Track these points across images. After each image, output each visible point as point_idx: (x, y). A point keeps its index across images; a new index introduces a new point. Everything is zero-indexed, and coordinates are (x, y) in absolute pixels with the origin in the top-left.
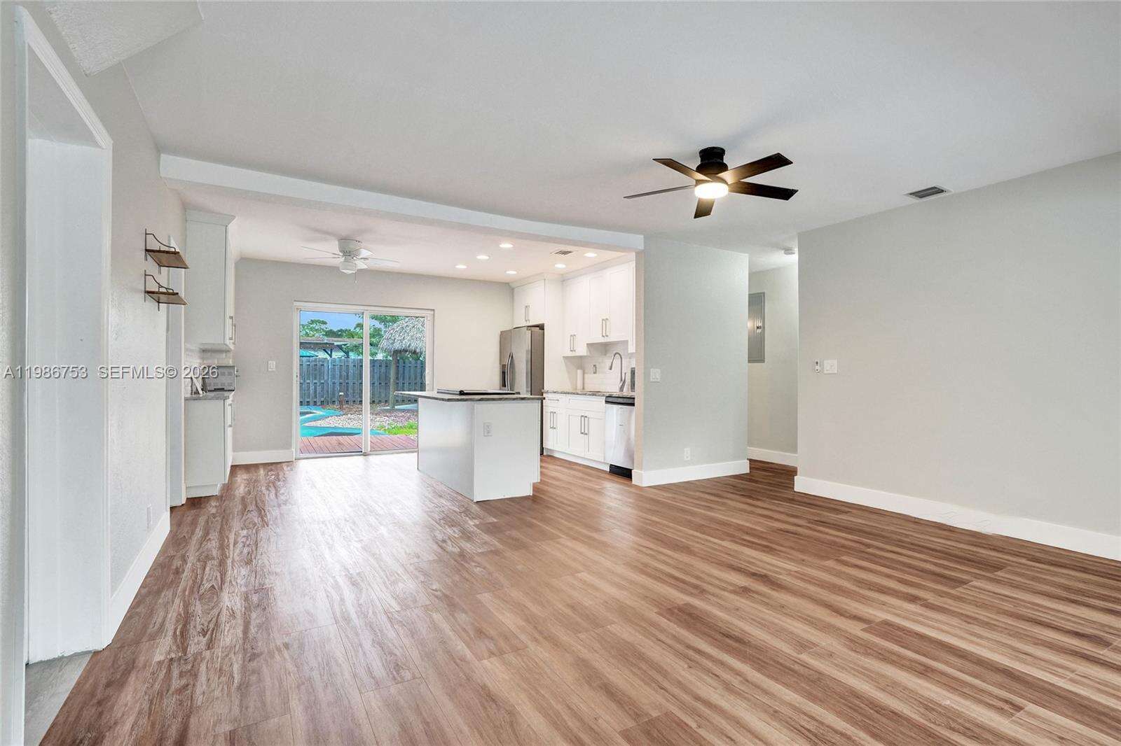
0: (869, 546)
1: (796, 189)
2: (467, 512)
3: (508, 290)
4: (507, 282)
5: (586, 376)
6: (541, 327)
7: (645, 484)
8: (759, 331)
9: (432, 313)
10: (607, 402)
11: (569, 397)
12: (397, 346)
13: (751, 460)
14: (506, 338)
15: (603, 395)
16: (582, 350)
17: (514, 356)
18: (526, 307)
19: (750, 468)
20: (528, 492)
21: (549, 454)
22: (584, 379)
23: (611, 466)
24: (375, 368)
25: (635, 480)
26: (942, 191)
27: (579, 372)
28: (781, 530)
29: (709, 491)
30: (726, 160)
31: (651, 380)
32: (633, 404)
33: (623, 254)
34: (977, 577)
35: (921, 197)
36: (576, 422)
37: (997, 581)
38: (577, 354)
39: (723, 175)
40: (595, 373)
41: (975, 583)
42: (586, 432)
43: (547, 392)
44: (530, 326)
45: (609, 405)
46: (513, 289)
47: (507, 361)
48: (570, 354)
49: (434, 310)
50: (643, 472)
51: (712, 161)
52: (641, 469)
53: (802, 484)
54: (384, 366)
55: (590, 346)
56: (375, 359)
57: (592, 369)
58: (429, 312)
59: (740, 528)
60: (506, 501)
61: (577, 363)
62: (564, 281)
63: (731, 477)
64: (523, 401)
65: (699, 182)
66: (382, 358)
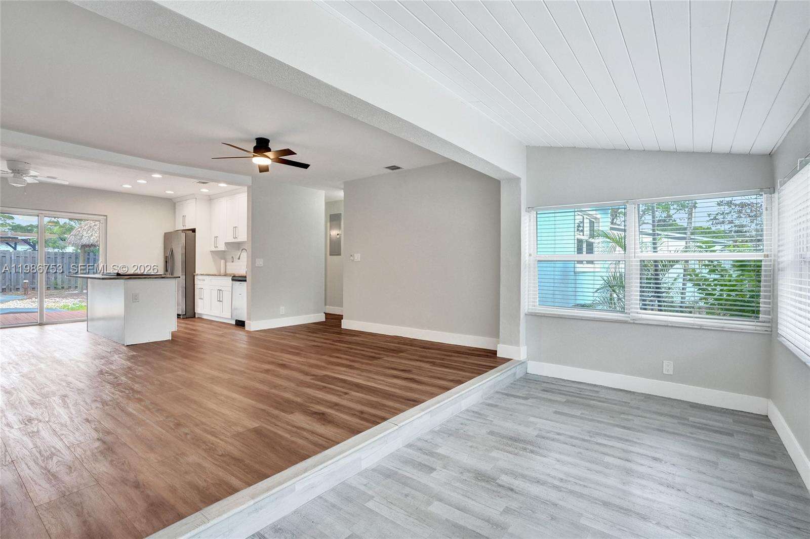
0: (351, 349)
1: (309, 164)
2: (116, 351)
3: (172, 204)
4: (170, 198)
5: (227, 264)
6: (194, 231)
7: (252, 330)
8: (338, 236)
9: (105, 218)
10: (233, 280)
11: (211, 277)
12: (85, 241)
13: (325, 313)
14: (168, 238)
15: (231, 276)
16: (222, 247)
17: (174, 251)
18: (184, 216)
19: (326, 318)
20: (168, 337)
21: (199, 317)
22: (226, 266)
23: (236, 320)
24: (65, 259)
25: (247, 328)
26: (400, 168)
27: (223, 261)
28: (314, 346)
29: (291, 331)
30: (270, 146)
31: (257, 265)
32: (245, 281)
33: (240, 187)
34: (388, 356)
35: (393, 169)
36: (215, 293)
37: (400, 358)
38: (218, 250)
39: (267, 154)
40: (233, 262)
41: (386, 358)
42: (221, 300)
43: (197, 275)
44: (185, 230)
45: (234, 282)
46: (175, 203)
47: (168, 254)
48: (214, 249)
49: (106, 216)
50: (251, 322)
51: (262, 146)
52: (250, 321)
53: (346, 324)
54: (73, 258)
55: (227, 244)
56: (64, 252)
57: (231, 260)
58: (102, 217)
59: (291, 347)
60: (151, 344)
61: (220, 255)
62: (210, 200)
63: (311, 323)
64: (163, 279)
65: (254, 156)
66: (71, 251)
